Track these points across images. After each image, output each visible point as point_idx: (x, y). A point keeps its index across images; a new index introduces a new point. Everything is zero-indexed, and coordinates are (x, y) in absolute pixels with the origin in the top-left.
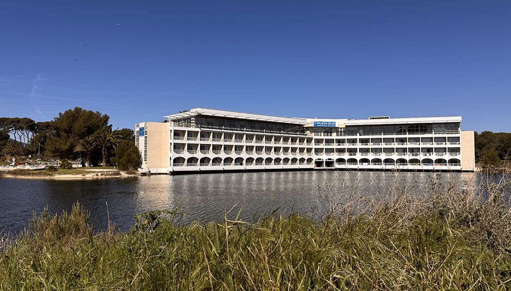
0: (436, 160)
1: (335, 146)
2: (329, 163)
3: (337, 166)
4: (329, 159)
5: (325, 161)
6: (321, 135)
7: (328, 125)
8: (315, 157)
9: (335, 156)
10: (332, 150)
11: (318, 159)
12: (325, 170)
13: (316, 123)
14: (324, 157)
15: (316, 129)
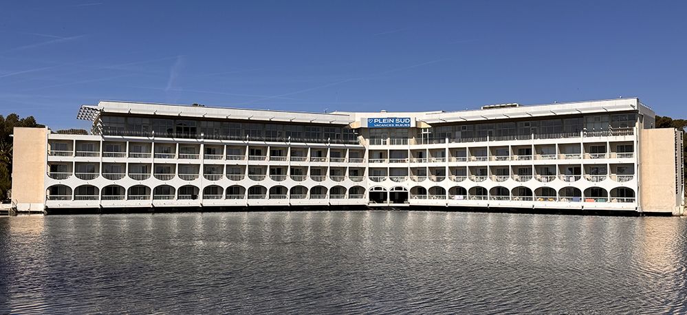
0: (586, 191)
1: (409, 164)
2: (400, 196)
3: (414, 201)
4: (397, 188)
5: (388, 191)
6: (385, 143)
7: (395, 123)
8: (368, 184)
9: (408, 183)
10: (403, 172)
11: (376, 188)
12: (389, 208)
13: (371, 121)
14: (388, 185)
15: (373, 132)
